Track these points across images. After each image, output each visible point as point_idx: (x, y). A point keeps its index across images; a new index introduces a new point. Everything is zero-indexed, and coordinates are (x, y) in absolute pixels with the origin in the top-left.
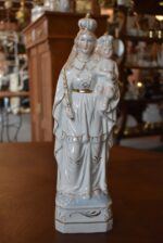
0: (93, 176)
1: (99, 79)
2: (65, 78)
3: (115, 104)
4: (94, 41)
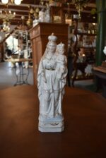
0: (55, 108)
1: (58, 64)
2: (42, 64)
3: (65, 75)
4: (55, 46)
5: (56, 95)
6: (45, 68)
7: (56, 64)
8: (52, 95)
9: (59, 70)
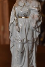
5: (30, 45)
6: (18, 16)
7: (29, 11)
8: (26, 45)
9: (33, 17)
